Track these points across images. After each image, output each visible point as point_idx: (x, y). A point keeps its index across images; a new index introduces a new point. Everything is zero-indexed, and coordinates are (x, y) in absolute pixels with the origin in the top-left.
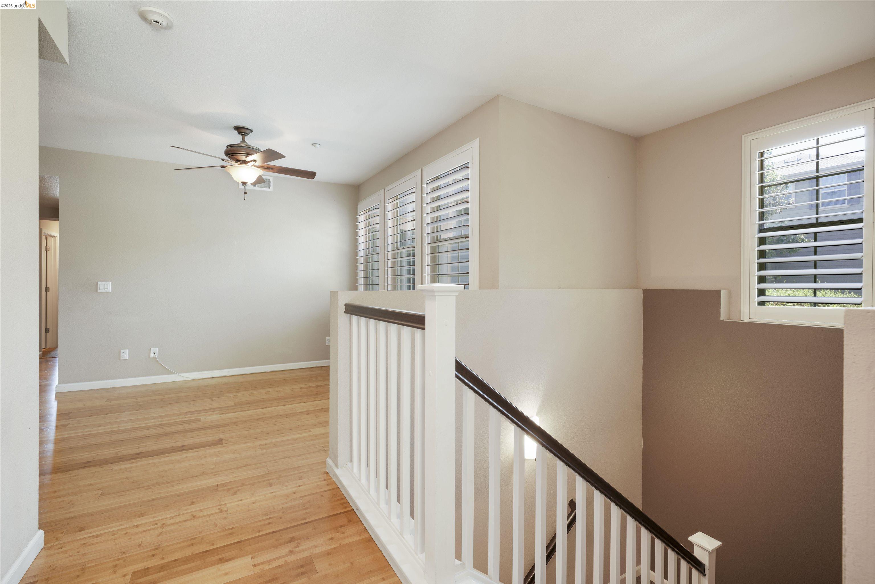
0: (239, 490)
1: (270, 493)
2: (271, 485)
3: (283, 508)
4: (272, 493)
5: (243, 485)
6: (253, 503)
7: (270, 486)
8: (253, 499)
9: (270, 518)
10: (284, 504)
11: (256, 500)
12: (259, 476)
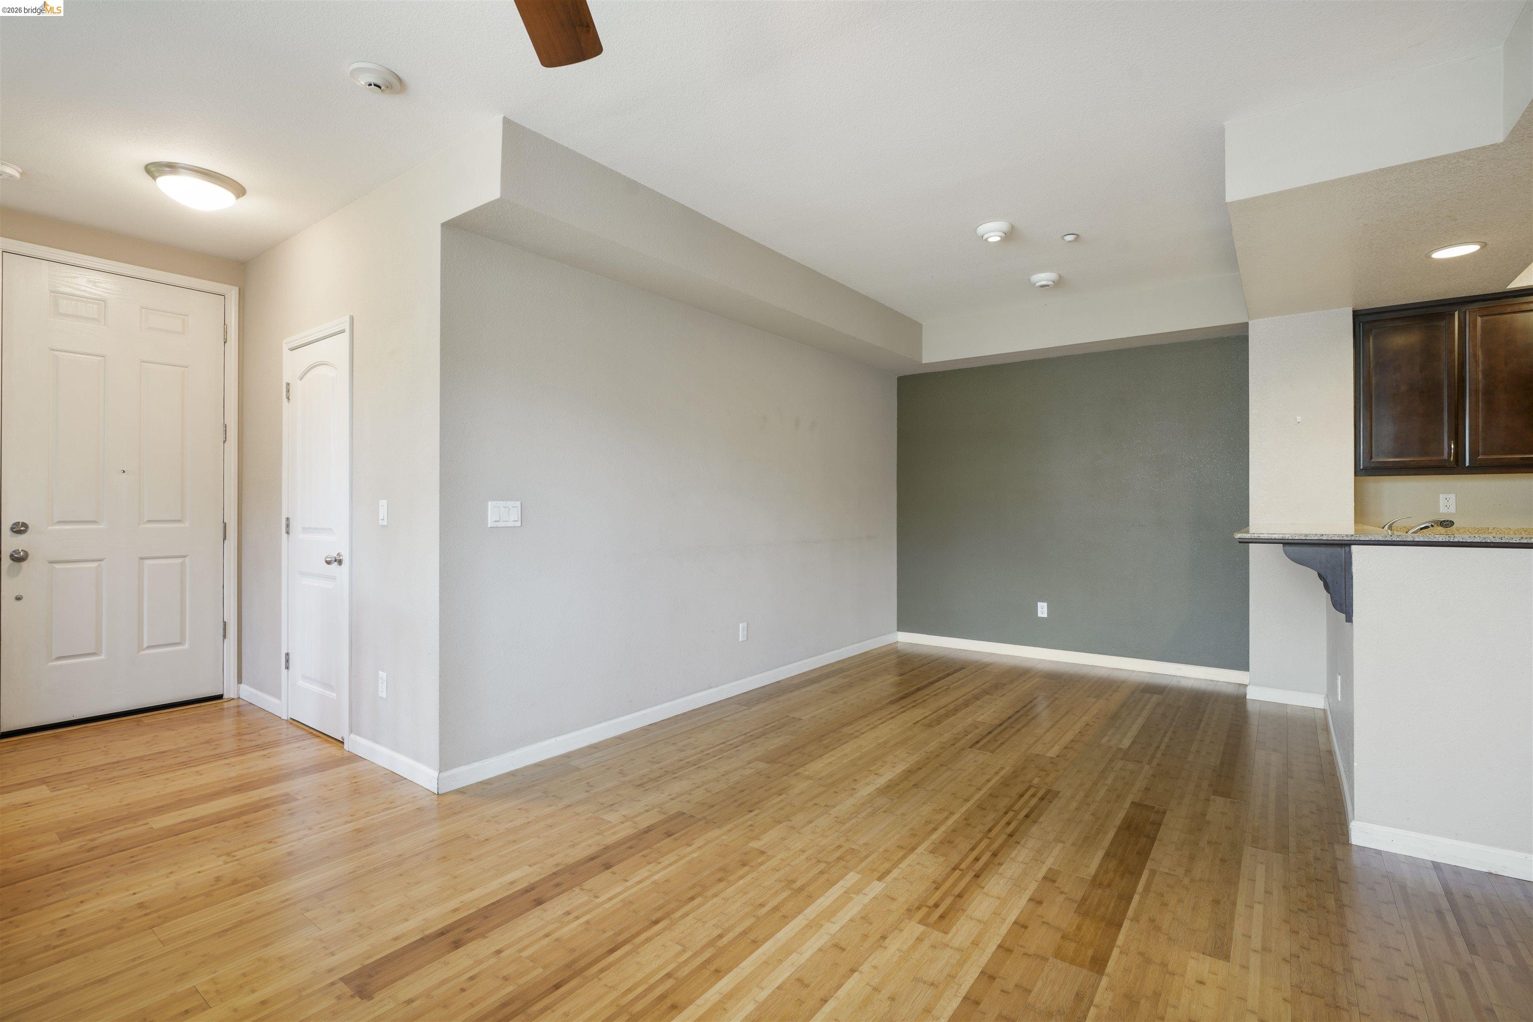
0: (213, 886)
1: (139, 892)
2: (141, 906)
3: (108, 877)
4: (134, 894)
5: (208, 894)
6: (171, 873)
7: (142, 903)
8: (173, 878)
9: (133, 862)
10: (107, 883)
11: (167, 877)
12: (177, 917)
